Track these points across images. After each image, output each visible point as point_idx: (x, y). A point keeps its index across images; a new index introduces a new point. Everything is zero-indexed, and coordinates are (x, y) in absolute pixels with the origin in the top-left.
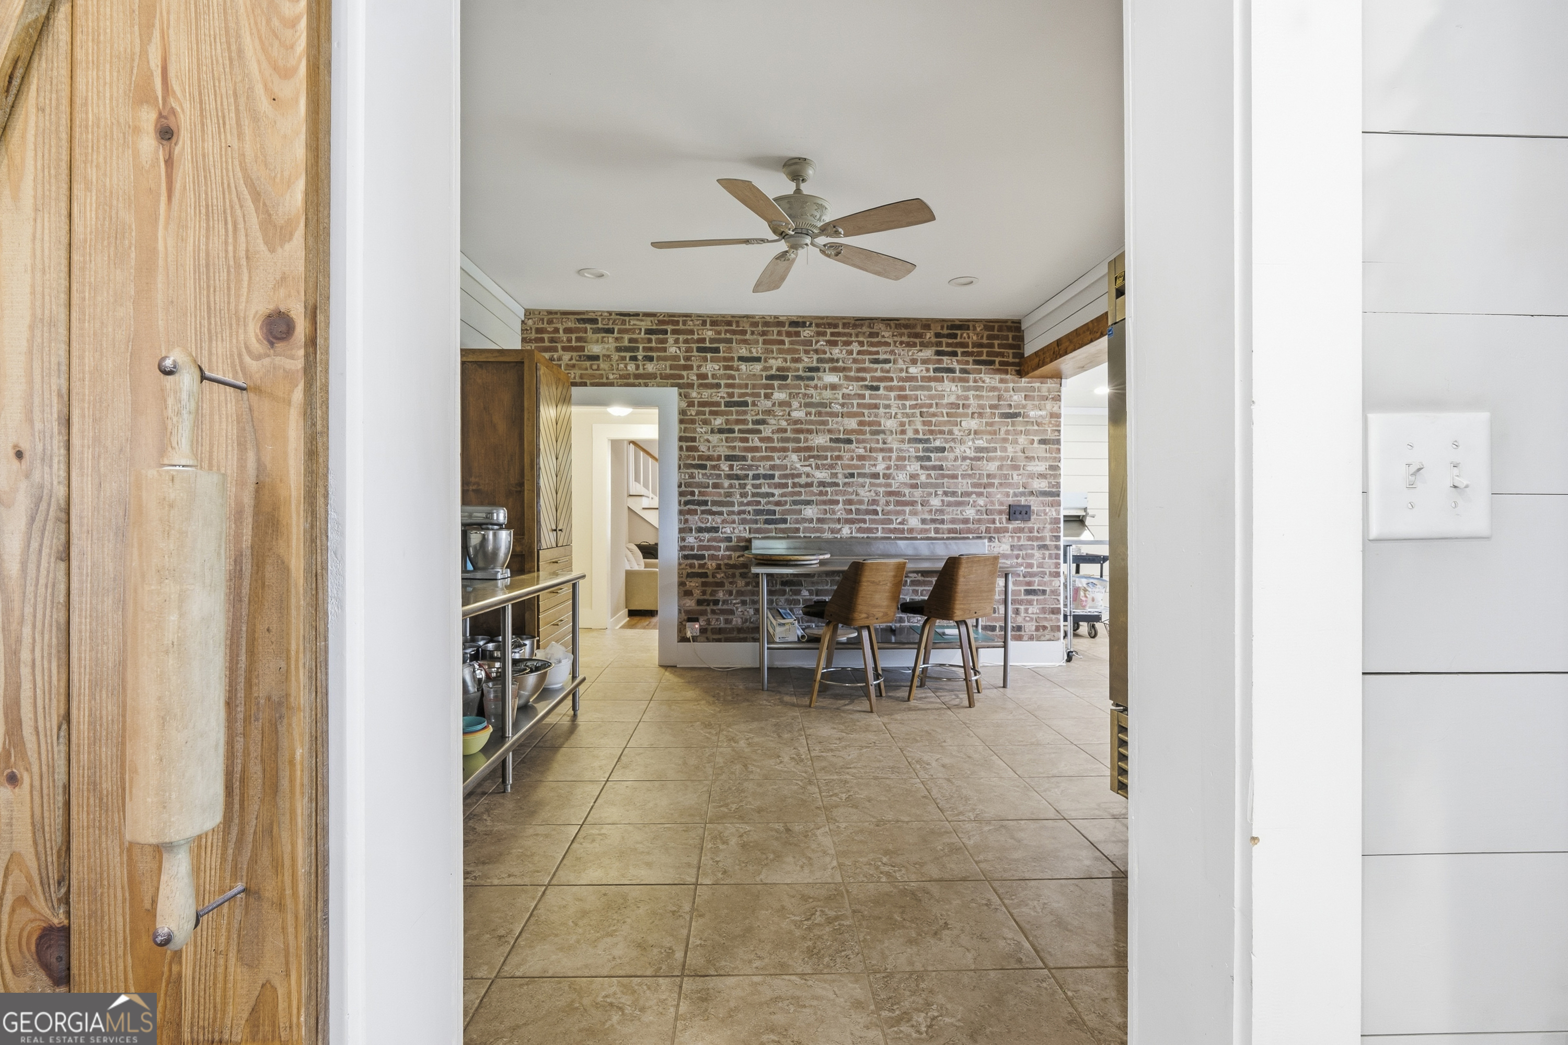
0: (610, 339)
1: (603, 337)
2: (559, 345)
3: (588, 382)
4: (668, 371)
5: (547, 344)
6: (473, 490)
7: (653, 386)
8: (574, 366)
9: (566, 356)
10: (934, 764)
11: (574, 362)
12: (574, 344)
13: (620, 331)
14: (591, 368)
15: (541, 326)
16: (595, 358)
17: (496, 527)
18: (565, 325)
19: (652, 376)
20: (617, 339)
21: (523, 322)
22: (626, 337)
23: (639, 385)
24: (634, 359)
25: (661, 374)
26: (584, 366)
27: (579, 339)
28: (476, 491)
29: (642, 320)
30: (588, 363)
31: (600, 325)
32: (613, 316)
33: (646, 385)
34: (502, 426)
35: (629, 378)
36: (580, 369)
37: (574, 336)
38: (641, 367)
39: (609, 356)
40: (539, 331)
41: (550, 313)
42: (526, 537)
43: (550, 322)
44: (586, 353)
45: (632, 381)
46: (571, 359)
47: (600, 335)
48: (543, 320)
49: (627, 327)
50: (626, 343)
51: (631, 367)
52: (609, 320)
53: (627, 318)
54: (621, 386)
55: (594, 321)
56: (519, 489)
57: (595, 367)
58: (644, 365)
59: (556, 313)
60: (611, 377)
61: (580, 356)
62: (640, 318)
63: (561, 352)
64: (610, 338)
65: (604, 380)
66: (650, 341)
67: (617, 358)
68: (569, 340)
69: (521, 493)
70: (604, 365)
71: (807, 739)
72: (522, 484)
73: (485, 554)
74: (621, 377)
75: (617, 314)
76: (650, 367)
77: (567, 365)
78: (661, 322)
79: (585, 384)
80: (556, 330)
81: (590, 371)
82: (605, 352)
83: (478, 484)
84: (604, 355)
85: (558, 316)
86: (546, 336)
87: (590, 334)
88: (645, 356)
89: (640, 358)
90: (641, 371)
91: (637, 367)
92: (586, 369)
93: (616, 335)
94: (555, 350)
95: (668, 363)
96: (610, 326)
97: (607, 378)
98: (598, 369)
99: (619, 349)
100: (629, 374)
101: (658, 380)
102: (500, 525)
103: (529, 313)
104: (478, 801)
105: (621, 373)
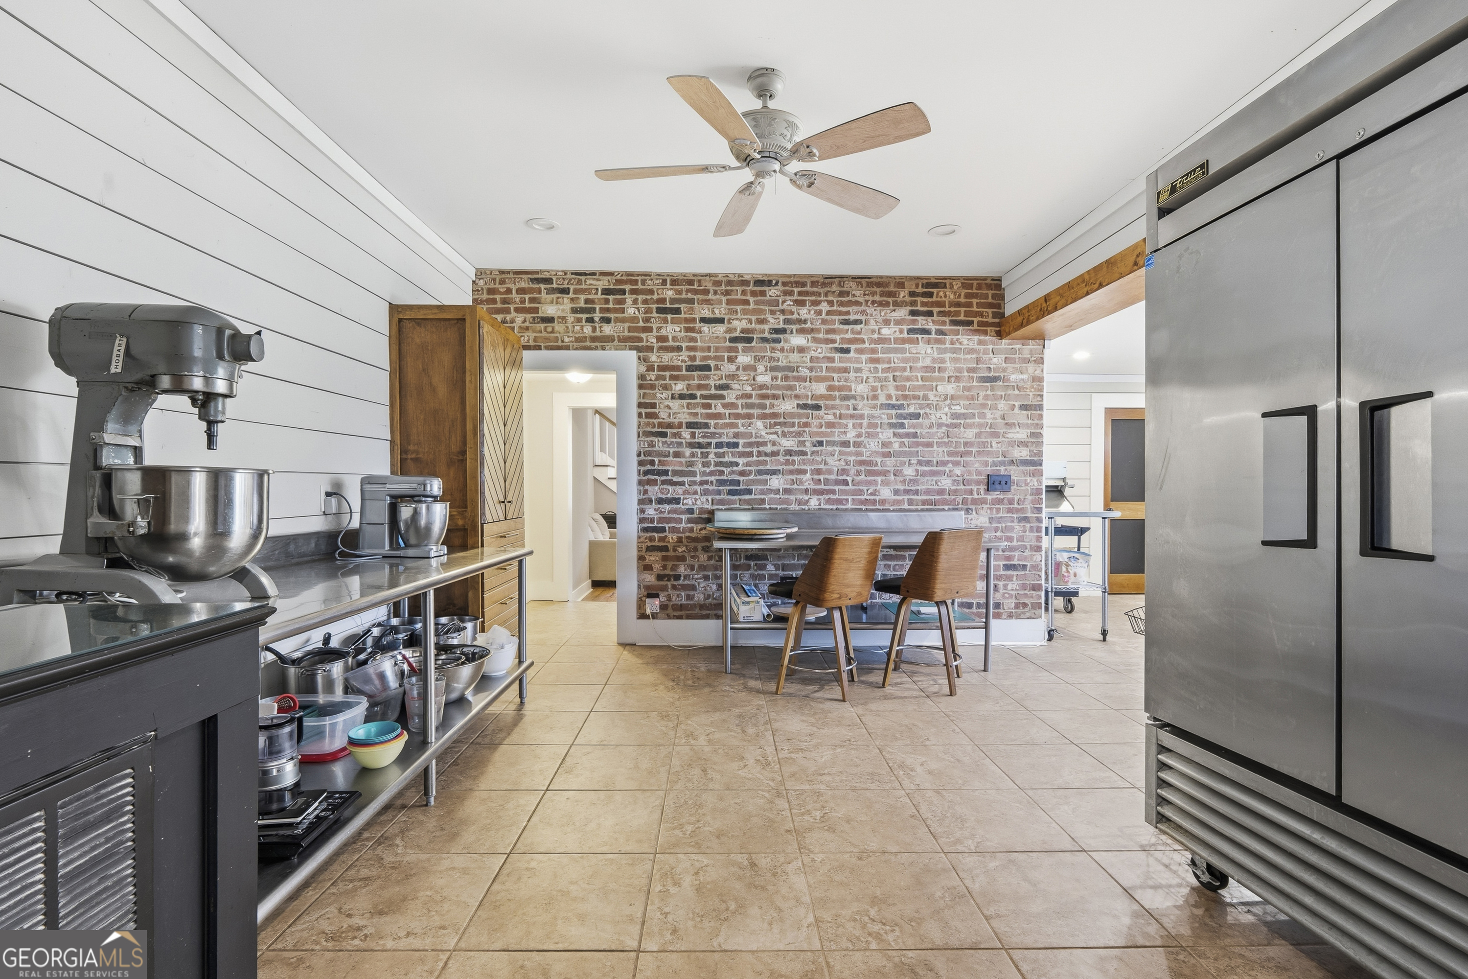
0: (566, 301)
1: (558, 298)
2: (512, 307)
3: (543, 345)
4: (626, 334)
5: (499, 305)
6: (411, 459)
7: (610, 349)
8: (527, 328)
9: (519, 318)
10: (919, 769)
11: (527, 324)
12: (527, 305)
13: (576, 291)
14: (546, 331)
15: (492, 286)
16: (550, 320)
17: (430, 499)
18: (518, 286)
19: (609, 339)
20: (572, 299)
21: (474, 282)
22: (583, 297)
23: (596, 348)
24: (590, 320)
25: (619, 336)
26: (538, 329)
27: (532, 300)
28: (416, 460)
29: (598, 280)
30: (542, 326)
31: (555, 286)
32: (569, 276)
33: (603, 348)
34: (442, 390)
35: (586, 341)
36: (534, 332)
37: (527, 297)
38: (598, 329)
39: (564, 318)
40: (491, 291)
41: (502, 272)
42: (469, 509)
43: (502, 282)
44: (540, 315)
45: (588, 344)
46: (524, 321)
47: (554, 296)
48: (495, 280)
49: (583, 286)
50: (582, 305)
51: (588, 330)
52: (564, 279)
53: (583, 278)
54: (577, 349)
55: (548, 281)
56: (461, 458)
57: (549, 329)
58: (601, 327)
59: (508, 273)
60: (566, 339)
61: (534, 318)
62: (597, 277)
63: (513, 314)
64: (566, 299)
65: (560, 344)
66: (607, 301)
67: (572, 319)
68: (523, 301)
69: (463, 461)
70: (559, 327)
71: (773, 735)
72: (464, 453)
73: (417, 529)
74: (578, 340)
75: (572, 274)
76: (607, 330)
77: (520, 327)
78: (619, 282)
79: (538, 348)
80: (509, 291)
81: (544, 334)
82: (560, 314)
83: (417, 452)
84: (559, 317)
85: (511, 275)
86: (498, 297)
87: (544, 295)
88: (602, 318)
89: (597, 319)
90: (598, 334)
91: (594, 329)
92: (541, 332)
93: (571, 295)
94: (508, 311)
95: (627, 325)
96: (566, 286)
97: (563, 341)
98: (553, 332)
99: (574, 311)
100: (585, 337)
101: (616, 343)
102: (435, 497)
103: (480, 273)
104: (394, 817)
105: (577, 335)
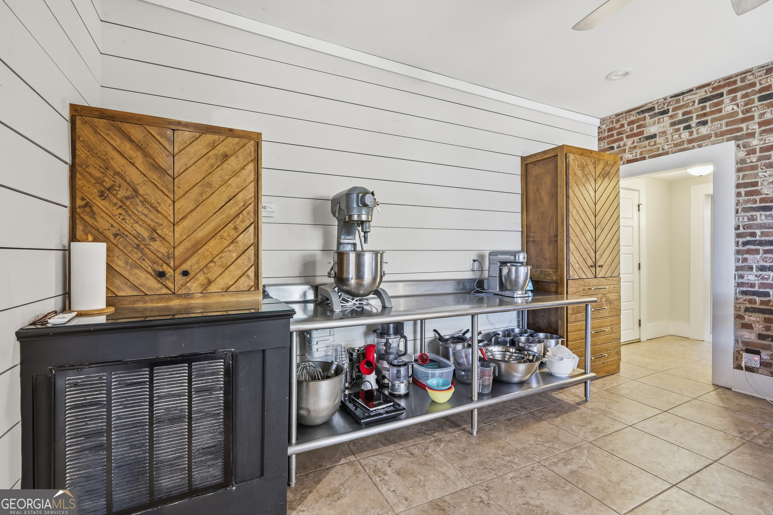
0: (666, 119)
1: (659, 119)
2: (624, 136)
3: (647, 156)
4: (724, 128)
5: (616, 137)
6: (531, 241)
7: (707, 145)
8: (635, 147)
9: (629, 142)
11: (635, 144)
12: (635, 131)
13: (674, 110)
14: (649, 145)
15: (611, 126)
16: (654, 136)
17: (519, 264)
18: (629, 120)
19: (708, 137)
20: (671, 117)
21: (599, 127)
22: (680, 112)
23: (693, 147)
24: (688, 127)
25: (716, 133)
26: (643, 146)
27: (638, 127)
28: (534, 241)
29: (696, 94)
30: (647, 142)
31: (657, 111)
32: (668, 100)
33: (700, 146)
34: (546, 200)
35: (683, 144)
36: (640, 148)
37: (635, 126)
38: (695, 133)
39: (664, 133)
40: (610, 130)
41: (617, 115)
42: (559, 270)
43: (618, 121)
44: (645, 135)
45: (686, 146)
46: (634, 142)
47: (656, 119)
48: (612, 122)
49: (682, 103)
50: (680, 117)
51: (685, 135)
52: (664, 104)
53: (681, 97)
54: (675, 152)
55: (652, 109)
56: (556, 239)
57: (652, 143)
58: (697, 130)
59: (622, 114)
60: (666, 147)
61: (640, 139)
62: (694, 92)
63: (625, 140)
64: (666, 118)
65: (661, 151)
66: (704, 108)
67: (672, 131)
68: (632, 130)
69: (557, 241)
70: (659, 140)
72: (557, 236)
74: (675, 145)
75: (671, 97)
76: (704, 130)
77: (630, 148)
78: (714, 89)
79: (644, 158)
80: (622, 126)
81: (648, 148)
82: (661, 130)
83: (534, 237)
84: (660, 133)
85: (624, 115)
86: (615, 132)
87: (648, 120)
88: (699, 123)
89: (693, 125)
90: (695, 135)
91: (691, 133)
92: (646, 147)
93: (671, 113)
94: (621, 139)
95: (724, 122)
96: (666, 108)
97: (663, 149)
98: (655, 144)
99: (673, 124)
100: (684, 141)
101: (713, 138)
102: (522, 263)
103: (603, 121)
105: (675, 142)
